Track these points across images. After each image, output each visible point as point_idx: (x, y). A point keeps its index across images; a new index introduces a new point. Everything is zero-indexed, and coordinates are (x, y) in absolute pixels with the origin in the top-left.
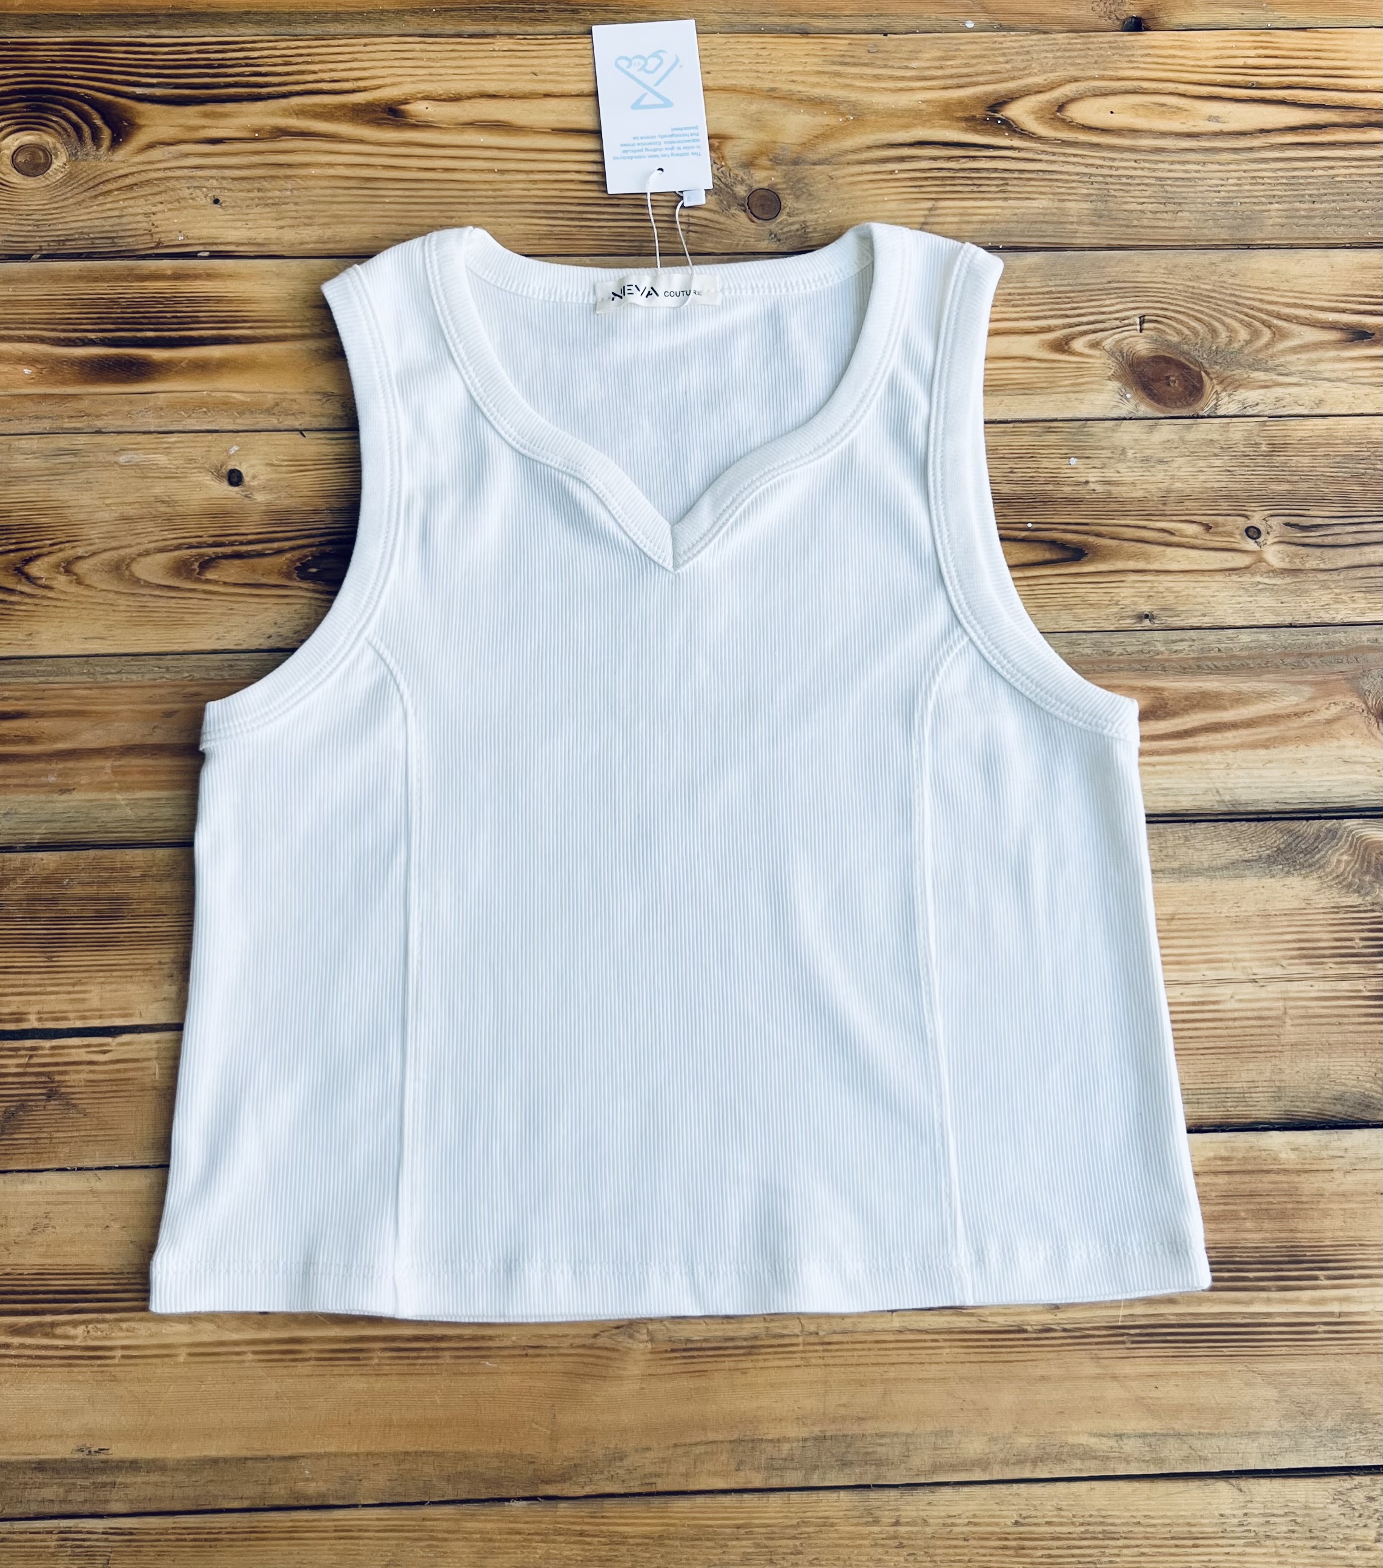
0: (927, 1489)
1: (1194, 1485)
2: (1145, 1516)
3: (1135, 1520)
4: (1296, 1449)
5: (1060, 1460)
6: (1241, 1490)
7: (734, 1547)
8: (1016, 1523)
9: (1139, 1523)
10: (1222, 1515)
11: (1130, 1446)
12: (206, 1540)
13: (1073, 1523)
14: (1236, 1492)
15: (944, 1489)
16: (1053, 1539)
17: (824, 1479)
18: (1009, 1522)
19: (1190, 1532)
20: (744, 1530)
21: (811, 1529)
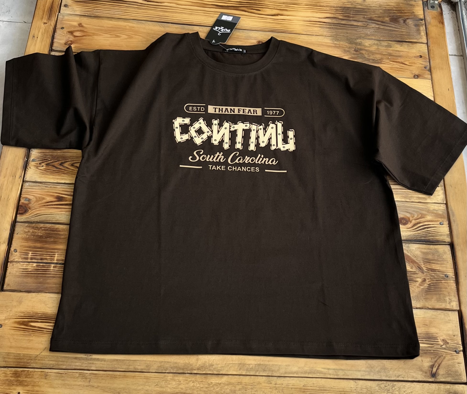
0: (283, 378)
1: (345, 381)
2: (333, 386)
3: (331, 387)
4: (369, 374)
5: (314, 373)
6: (356, 382)
7: (237, 387)
8: (303, 386)
9: (332, 388)
10: (351, 387)
11: (331, 372)
12: (114, 377)
13: (317, 387)
14: (355, 382)
15: (287, 378)
16: (312, 390)
17: (259, 373)
18: (302, 385)
19: (344, 390)
20: (240, 383)
21: (255, 384)
